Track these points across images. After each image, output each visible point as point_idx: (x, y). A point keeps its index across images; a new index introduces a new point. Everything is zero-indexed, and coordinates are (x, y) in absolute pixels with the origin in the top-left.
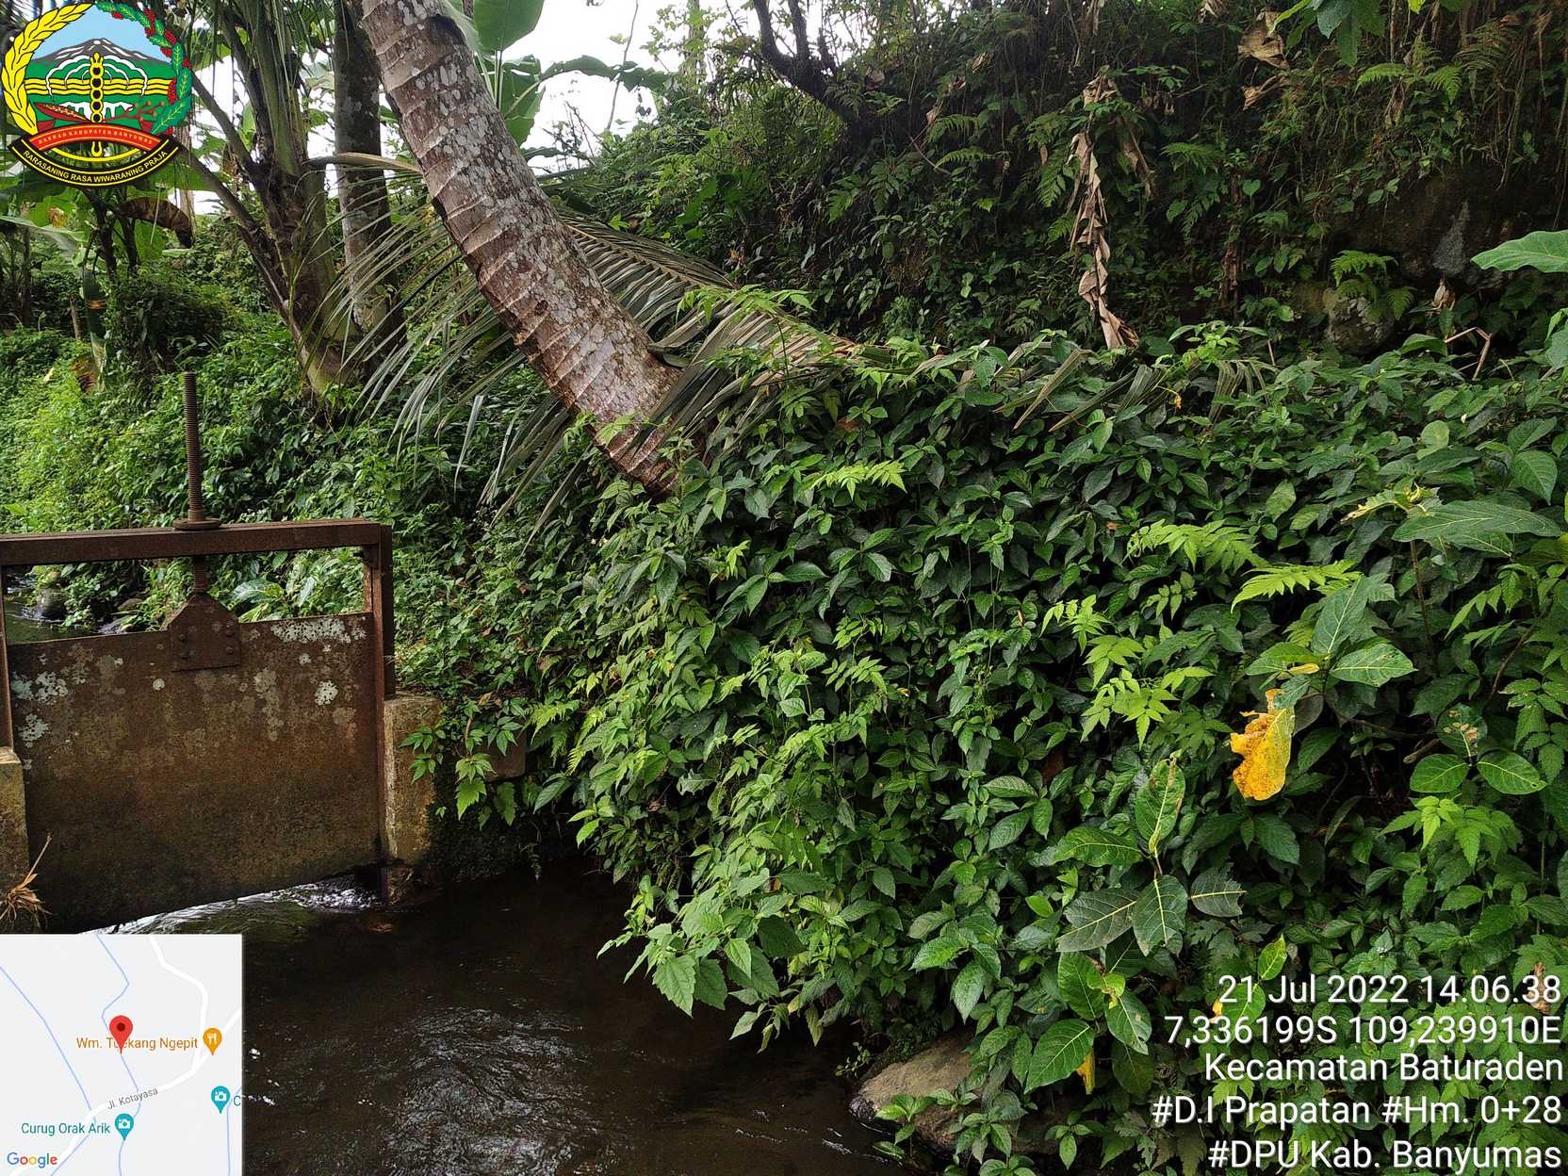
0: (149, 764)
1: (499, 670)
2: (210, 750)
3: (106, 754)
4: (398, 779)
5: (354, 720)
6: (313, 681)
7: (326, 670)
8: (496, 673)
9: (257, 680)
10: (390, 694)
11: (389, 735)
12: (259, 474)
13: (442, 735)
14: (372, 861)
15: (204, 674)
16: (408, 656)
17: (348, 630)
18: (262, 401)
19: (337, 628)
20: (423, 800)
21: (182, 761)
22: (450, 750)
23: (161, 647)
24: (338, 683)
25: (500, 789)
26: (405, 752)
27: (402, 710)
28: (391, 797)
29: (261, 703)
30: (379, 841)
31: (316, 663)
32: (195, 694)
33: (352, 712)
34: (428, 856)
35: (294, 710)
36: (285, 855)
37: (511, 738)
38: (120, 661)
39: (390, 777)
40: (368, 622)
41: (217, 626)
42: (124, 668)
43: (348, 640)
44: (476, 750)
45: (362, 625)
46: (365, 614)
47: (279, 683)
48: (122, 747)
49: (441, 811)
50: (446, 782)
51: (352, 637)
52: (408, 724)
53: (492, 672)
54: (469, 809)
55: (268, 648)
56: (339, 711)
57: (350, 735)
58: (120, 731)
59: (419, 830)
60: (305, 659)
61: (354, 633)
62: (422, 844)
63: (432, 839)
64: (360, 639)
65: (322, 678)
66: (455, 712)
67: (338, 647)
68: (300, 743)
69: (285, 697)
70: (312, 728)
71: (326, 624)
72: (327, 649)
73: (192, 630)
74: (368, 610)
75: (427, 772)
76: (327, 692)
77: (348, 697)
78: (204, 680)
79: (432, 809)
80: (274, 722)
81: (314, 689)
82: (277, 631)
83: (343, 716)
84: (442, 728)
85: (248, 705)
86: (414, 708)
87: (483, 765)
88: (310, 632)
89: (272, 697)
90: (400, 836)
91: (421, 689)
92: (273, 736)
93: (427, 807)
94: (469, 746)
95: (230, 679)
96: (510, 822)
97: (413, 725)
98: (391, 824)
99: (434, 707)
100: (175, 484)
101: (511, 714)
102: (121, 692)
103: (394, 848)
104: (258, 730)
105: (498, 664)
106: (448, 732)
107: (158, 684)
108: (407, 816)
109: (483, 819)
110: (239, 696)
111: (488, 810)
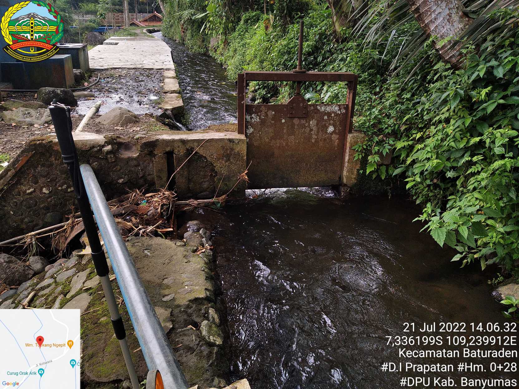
0: (278, 145)
1: (387, 128)
2: (295, 143)
3: (267, 140)
4: (349, 159)
5: (338, 139)
6: (327, 125)
7: (332, 122)
8: (385, 129)
9: (311, 123)
10: (350, 132)
11: (348, 145)
12: (315, 58)
13: (365, 147)
14: (337, 183)
15: (296, 119)
16: (357, 120)
17: (340, 109)
18: (319, 34)
19: (337, 108)
20: (356, 167)
21: (287, 145)
22: (367, 152)
23: (285, 109)
24: (334, 126)
25: (381, 167)
26: (353, 151)
27: (353, 137)
28: (346, 164)
29: (311, 130)
30: (340, 178)
31: (329, 120)
32: (293, 125)
33: (338, 136)
34: (355, 185)
35: (320, 134)
36: (312, 177)
37: (388, 151)
38: (274, 113)
39: (347, 158)
40: (346, 108)
41: (301, 105)
42: (275, 115)
43: (340, 113)
44: (375, 153)
45: (345, 108)
46: (346, 105)
47: (317, 124)
48: (272, 138)
49: (361, 172)
50: (364, 162)
51: (341, 112)
52: (355, 142)
53: (384, 128)
54: (370, 172)
55: (315, 113)
56: (334, 135)
57: (336, 144)
58: (272, 134)
59: (354, 176)
60: (326, 117)
61: (342, 110)
62: (354, 181)
63: (357, 180)
64: (343, 113)
65: (330, 124)
66: (370, 140)
67: (337, 115)
68: (321, 144)
69: (318, 129)
70: (325, 140)
71: (333, 107)
72: (333, 115)
73: (294, 105)
74: (347, 103)
75: (359, 158)
76: (331, 129)
77: (337, 131)
78: (296, 121)
79: (358, 170)
80: (314, 136)
81: (327, 127)
82: (319, 108)
83: (335, 137)
84: (365, 145)
85: (307, 130)
86: (357, 137)
87: (377, 158)
88: (328, 109)
89: (315, 129)
90: (347, 177)
91: (360, 131)
92: (313, 141)
93: (357, 170)
94: (373, 152)
95: (303, 122)
96: (383, 178)
97: (356, 143)
98: (345, 173)
99: (364, 138)
100: (290, 61)
101: (388, 143)
102: (273, 122)
103: (345, 181)
104: (309, 138)
105: (386, 126)
106: (367, 146)
107: (283, 121)
108: (350, 171)
109: (374, 176)
110: (305, 127)
111: (376, 174)
